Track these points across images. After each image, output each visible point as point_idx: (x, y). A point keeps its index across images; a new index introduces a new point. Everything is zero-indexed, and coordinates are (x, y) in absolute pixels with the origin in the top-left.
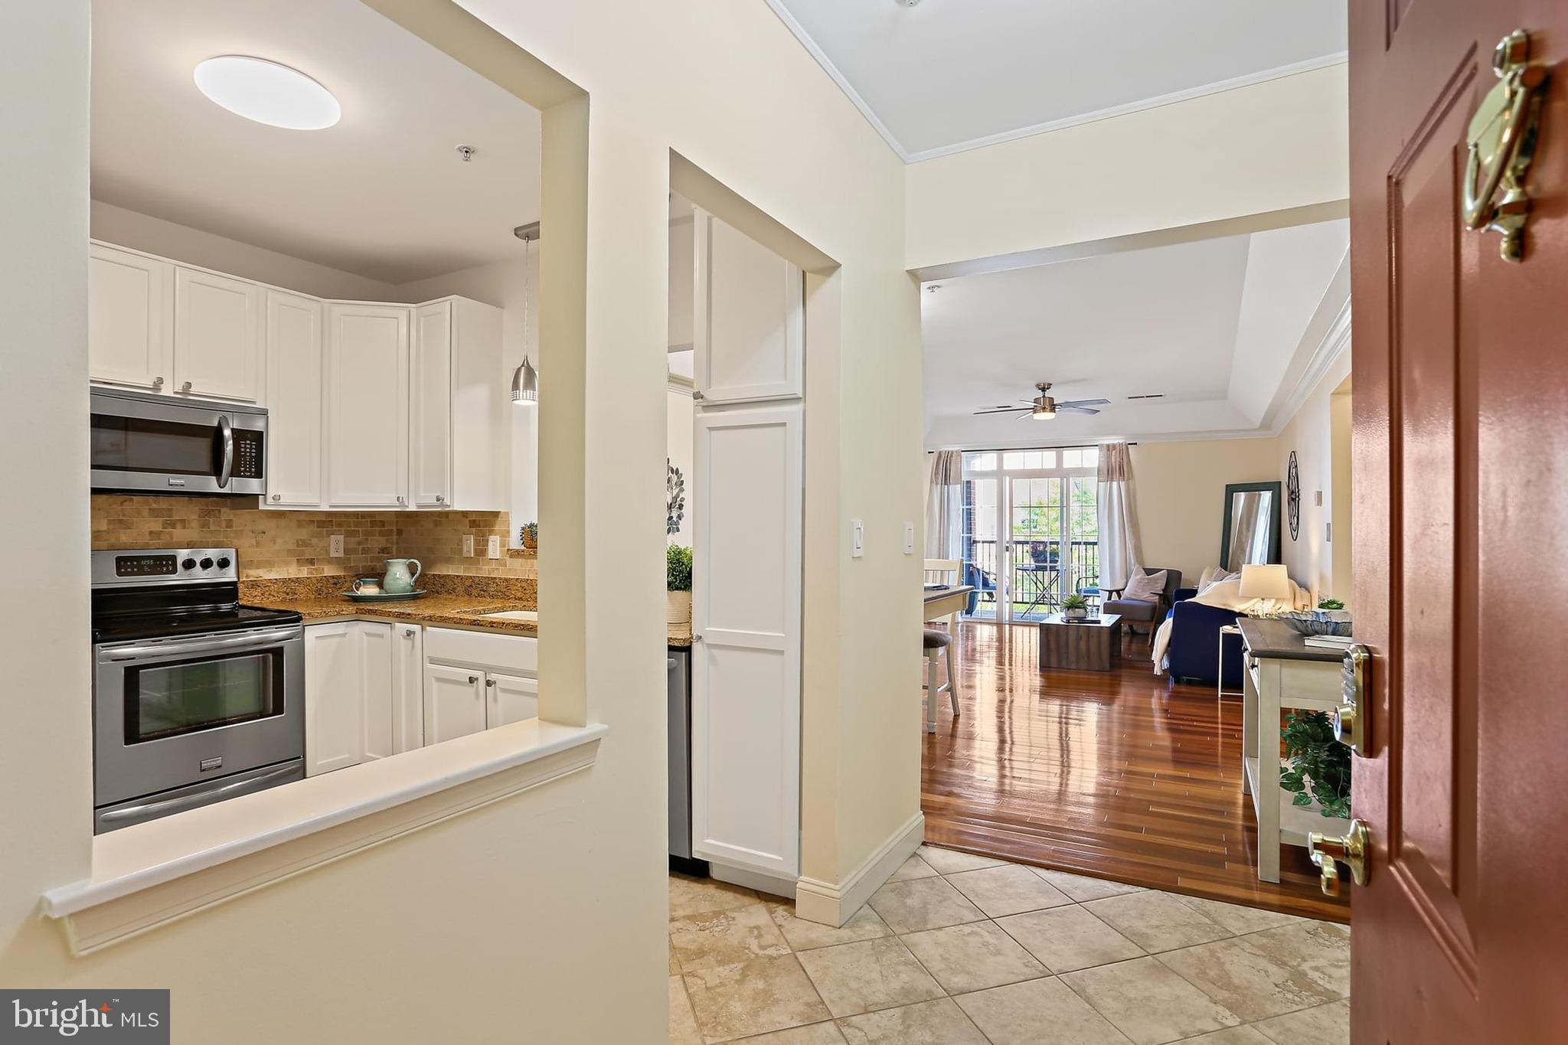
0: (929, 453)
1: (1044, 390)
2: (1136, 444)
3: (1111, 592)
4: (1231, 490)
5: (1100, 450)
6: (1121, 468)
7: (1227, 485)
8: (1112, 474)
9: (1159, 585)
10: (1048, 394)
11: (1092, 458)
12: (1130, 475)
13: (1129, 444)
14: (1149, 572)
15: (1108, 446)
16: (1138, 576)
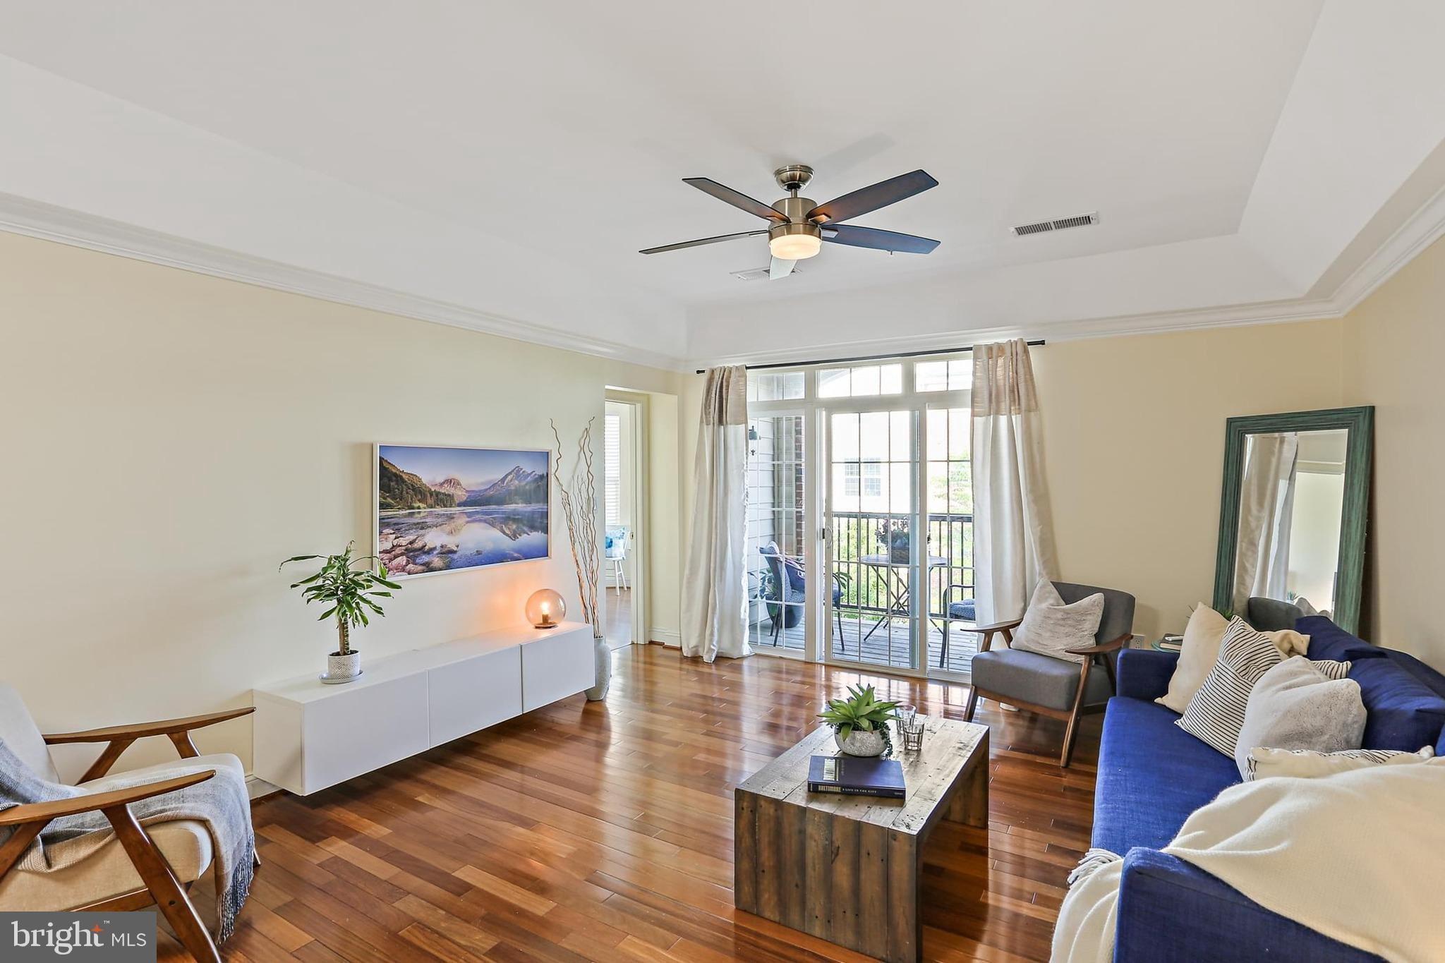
0: (698, 372)
1: (793, 185)
2: (1042, 343)
3: (988, 634)
4: (1237, 429)
5: (975, 359)
6: (1014, 390)
7: (1230, 421)
8: (998, 403)
9: (1087, 625)
10: (804, 192)
11: (962, 373)
12: (1033, 403)
13: (1029, 344)
14: (1069, 593)
15: (990, 348)
16: (1045, 602)
